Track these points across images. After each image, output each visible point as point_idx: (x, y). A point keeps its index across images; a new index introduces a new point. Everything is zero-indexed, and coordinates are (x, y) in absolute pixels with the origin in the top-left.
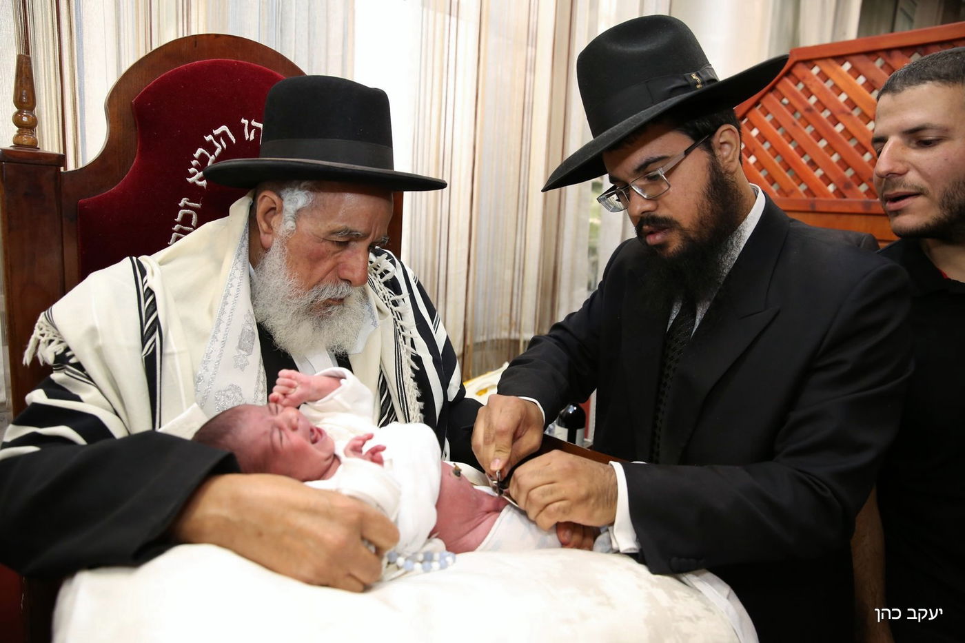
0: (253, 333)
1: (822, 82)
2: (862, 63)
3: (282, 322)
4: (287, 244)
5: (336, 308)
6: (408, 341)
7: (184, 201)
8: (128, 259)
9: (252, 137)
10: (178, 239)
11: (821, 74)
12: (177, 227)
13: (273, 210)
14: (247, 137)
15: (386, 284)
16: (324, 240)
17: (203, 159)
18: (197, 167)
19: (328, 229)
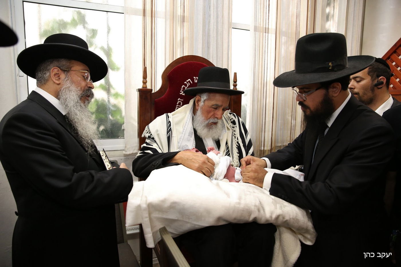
0: (192, 132)
3: (200, 128)
4: (202, 109)
5: (214, 126)
6: (236, 138)
7: (179, 99)
8: (165, 114)
9: (196, 82)
10: (177, 109)
12: (177, 106)
13: (199, 101)
14: (195, 82)
15: (231, 122)
16: (211, 107)
17: (184, 88)
18: (182, 90)
19: (212, 105)
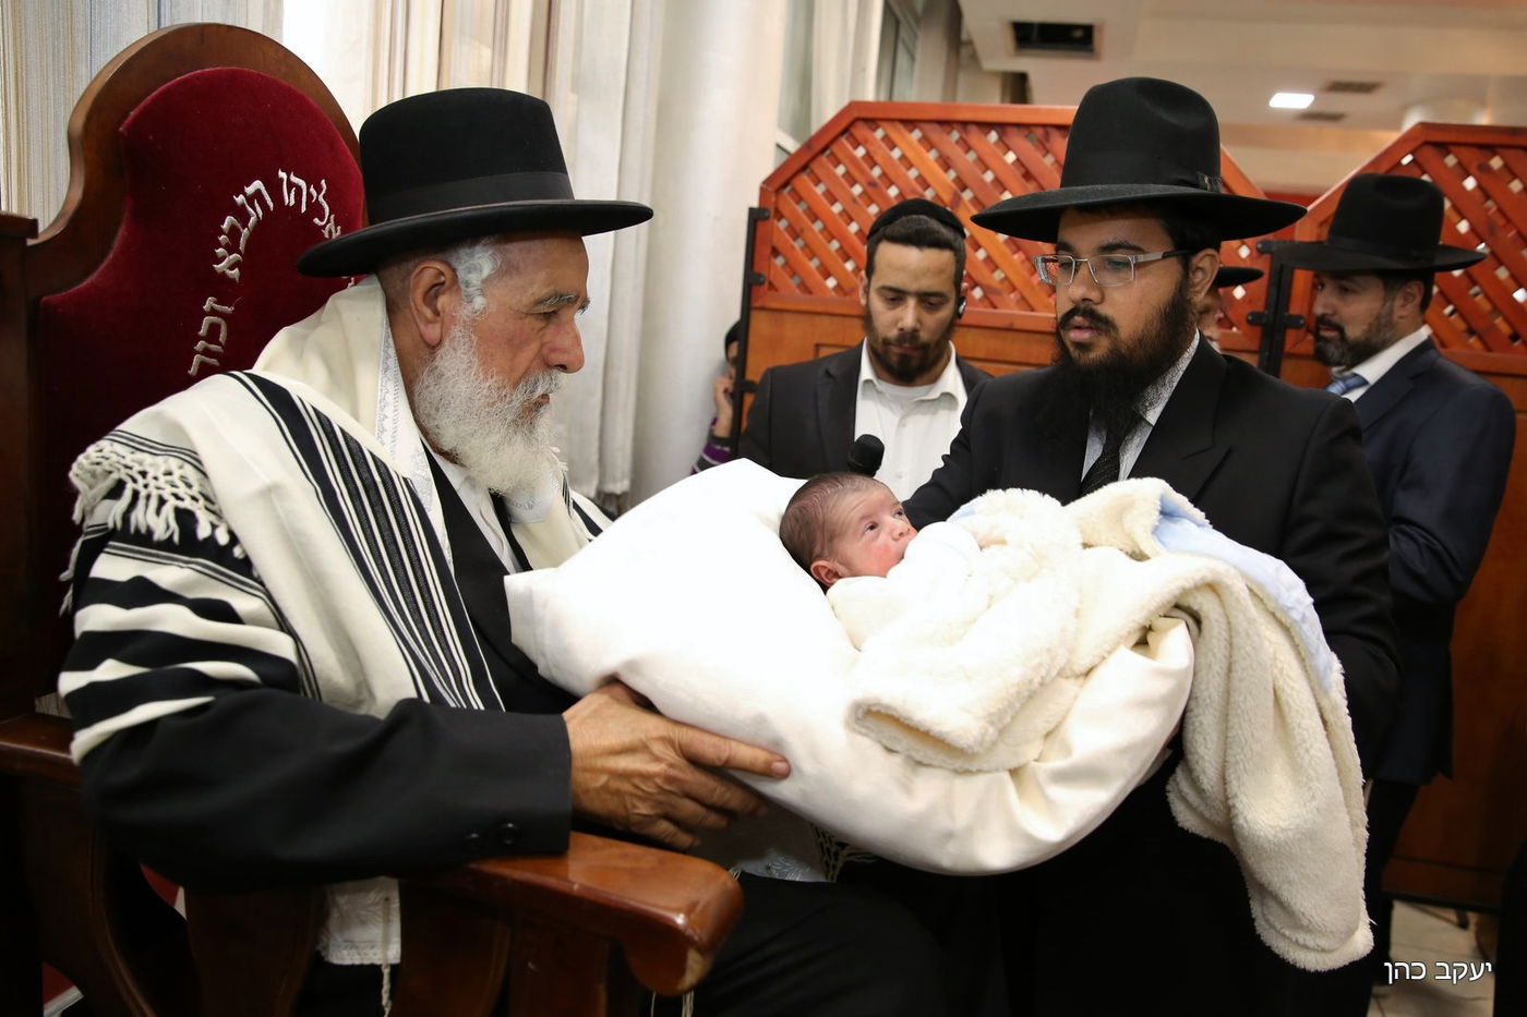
1: (887, 150)
2: (935, 134)
7: (210, 303)
9: (292, 202)
11: (886, 138)
12: (201, 345)
14: (287, 202)
17: (234, 233)
18: (227, 247)
